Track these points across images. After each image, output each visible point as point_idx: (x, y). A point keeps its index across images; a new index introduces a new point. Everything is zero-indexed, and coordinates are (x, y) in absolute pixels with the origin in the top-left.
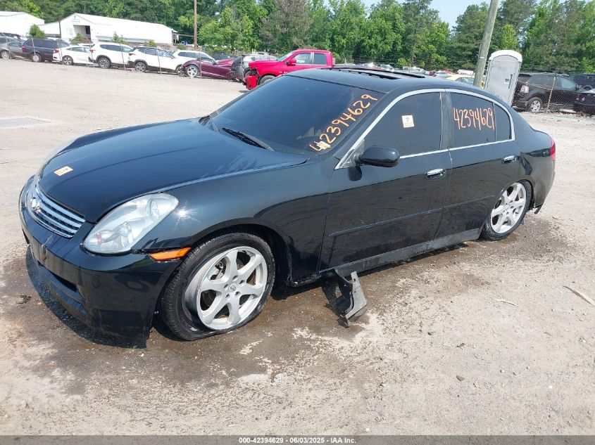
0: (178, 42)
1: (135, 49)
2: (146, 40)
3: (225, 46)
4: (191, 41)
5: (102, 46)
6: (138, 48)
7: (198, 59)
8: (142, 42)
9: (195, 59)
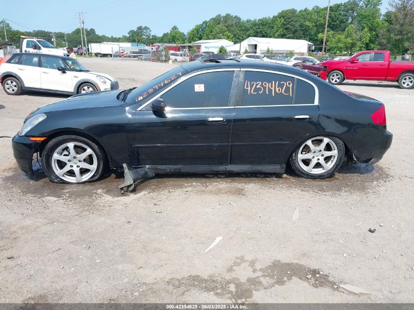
0: (313, 51)
1: (265, 56)
2: (287, 51)
3: (346, 52)
4: (320, 50)
5: (247, 56)
6: (266, 56)
7: (304, 62)
8: (284, 52)
9: (300, 61)
